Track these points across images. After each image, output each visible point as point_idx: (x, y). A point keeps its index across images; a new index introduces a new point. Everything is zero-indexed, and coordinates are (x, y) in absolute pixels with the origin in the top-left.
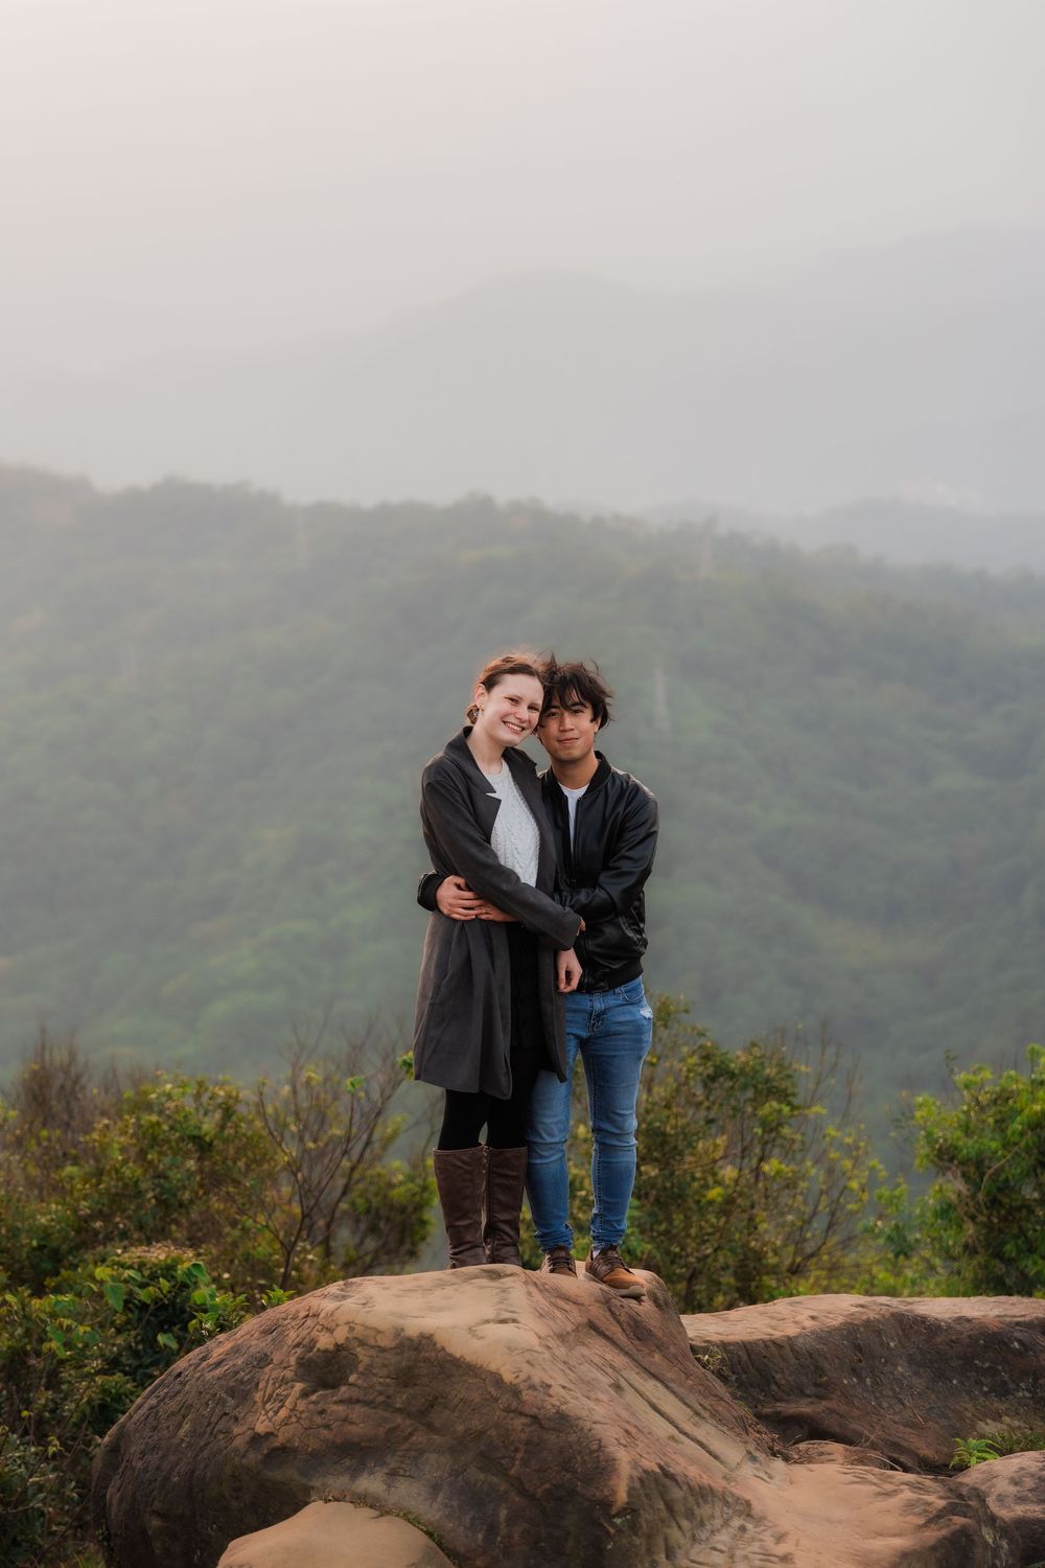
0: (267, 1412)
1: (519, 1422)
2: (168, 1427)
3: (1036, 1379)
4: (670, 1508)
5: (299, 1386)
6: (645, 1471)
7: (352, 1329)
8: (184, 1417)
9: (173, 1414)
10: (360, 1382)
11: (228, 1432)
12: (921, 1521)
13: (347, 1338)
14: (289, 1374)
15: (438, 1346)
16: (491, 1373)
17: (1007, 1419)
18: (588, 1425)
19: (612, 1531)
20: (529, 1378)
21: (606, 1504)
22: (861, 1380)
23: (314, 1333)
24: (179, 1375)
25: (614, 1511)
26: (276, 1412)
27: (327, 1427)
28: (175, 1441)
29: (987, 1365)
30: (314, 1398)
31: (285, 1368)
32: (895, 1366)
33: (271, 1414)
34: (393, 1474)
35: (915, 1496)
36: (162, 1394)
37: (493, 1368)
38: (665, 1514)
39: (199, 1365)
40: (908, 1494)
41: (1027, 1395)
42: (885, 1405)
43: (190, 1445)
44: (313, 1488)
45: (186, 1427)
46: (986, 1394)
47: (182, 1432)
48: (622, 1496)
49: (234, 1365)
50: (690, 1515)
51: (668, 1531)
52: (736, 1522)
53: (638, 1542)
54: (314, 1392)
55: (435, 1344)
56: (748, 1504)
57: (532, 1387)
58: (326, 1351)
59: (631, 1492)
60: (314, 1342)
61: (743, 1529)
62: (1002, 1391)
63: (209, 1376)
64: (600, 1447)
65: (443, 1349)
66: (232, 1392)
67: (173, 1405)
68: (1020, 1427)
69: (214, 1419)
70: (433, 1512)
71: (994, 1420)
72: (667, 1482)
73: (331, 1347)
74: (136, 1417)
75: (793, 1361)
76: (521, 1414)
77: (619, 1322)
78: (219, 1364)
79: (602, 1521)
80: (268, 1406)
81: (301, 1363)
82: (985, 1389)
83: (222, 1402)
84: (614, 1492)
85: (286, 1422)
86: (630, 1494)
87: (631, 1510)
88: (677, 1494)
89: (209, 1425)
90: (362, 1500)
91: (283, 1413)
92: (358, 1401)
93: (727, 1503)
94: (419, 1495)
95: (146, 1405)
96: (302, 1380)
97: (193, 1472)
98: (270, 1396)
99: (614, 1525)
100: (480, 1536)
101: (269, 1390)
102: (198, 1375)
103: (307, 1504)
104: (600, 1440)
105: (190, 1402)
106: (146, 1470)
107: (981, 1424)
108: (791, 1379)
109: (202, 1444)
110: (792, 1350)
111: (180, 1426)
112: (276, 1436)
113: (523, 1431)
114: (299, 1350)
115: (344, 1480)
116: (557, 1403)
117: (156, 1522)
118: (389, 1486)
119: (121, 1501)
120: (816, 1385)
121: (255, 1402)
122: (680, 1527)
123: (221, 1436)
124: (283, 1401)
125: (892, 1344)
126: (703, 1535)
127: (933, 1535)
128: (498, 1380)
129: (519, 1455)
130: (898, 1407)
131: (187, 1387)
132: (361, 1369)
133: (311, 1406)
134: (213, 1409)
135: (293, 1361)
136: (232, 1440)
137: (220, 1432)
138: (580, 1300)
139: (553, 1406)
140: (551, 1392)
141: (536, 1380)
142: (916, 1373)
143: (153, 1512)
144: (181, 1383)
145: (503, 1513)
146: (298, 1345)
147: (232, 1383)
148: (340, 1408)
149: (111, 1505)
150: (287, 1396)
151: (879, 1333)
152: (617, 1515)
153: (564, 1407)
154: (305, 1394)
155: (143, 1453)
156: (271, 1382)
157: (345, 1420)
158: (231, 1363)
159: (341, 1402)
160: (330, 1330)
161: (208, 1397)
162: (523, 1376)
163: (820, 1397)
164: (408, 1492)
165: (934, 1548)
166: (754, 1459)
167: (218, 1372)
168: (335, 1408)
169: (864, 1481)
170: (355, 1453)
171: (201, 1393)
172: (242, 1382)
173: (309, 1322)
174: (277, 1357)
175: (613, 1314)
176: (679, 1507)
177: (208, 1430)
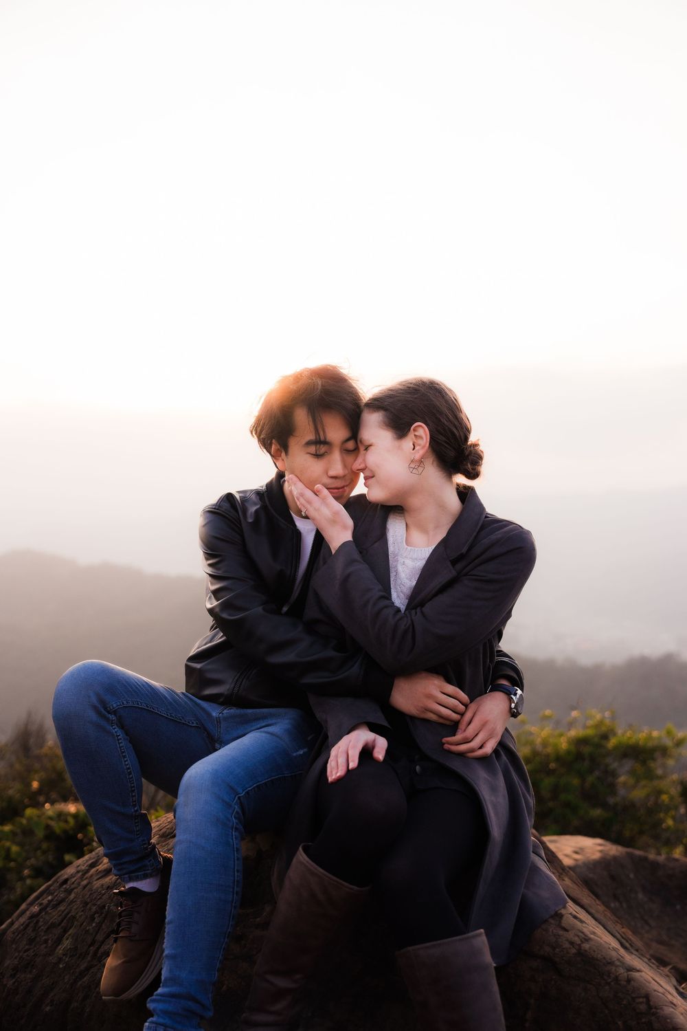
1: (526, 966)
2: (46, 941)
8: (65, 931)
9: (53, 926)
24: (66, 881)
28: (53, 959)
36: (45, 902)
39: (87, 871)
43: (67, 968)
45: (67, 943)
47: (60, 950)
63: (97, 884)
67: (54, 916)
69: (100, 937)
74: (16, 926)
76: (530, 954)
89: (91, 945)
95: (28, 913)
102: (85, 882)
105: (73, 913)
106: (16, 991)
111: (59, 941)
113: (535, 980)
116: (577, 940)
131: (72, 896)
134: (99, 925)
139: (572, 943)
144: (66, 890)
153: (586, 946)
161: (94, 908)
171: (86, 904)
177: (92, 949)
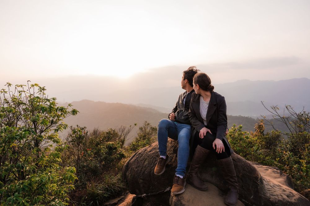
2: (141, 163)
5: (175, 154)
8: (145, 161)
9: (141, 160)
14: (172, 152)
23: (176, 144)
24: (140, 153)
26: (172, 160)
28: (144, 165)
36: (137, 157)
43: (148, 166)
45: (146, 163)
49: (156, 151)
60: (176, 146)
63: (149, 153)
66: (157, 156)
69: (154, 161)
78: (150, 151)
83: (156, 158)
85: (174, 162)
97: (151, 172)
102: (145, 153)
105: (145, 158)
106: (138, 171)
111: (144, 162)
112: (173, 165)
117: (141, 181)
119: (131, 175)
131: (144, 156)
134: (153, 160)
135: (172, 149)
143: (141, 179)
144: (141, 155)
146: (172, 147)
149: (128, 176)
150: (173, 157)
155: (136, 168)
158: (154, 151)
161: (150, 157)
167: (151, 152)
171: (148, 157)
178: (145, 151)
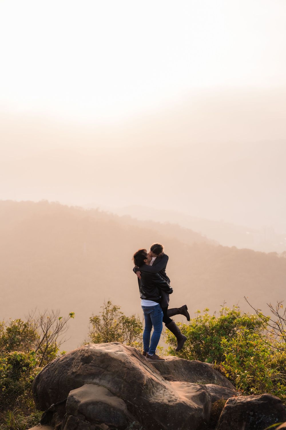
0: (75, 368)
1: (125, 369)
2: (52, 373)
3: (208, 372)
4: (153, 385)
5: (81, 363)
6: (149, 378)
7: (92, 352)
8: (56, 370)
9: (53, 370)
10: (93, 362)
11: (66, 372)
12: (196, 391)
13: (91, 354)
15: (109, 355)
16: (120, 360)
17: (203, 380)
18: (138, 370)
19: (143, 389)
20: (127, 361)
21: (142, 384)
22: (176, 371)
23: (84, 353)
24: (53, 363)
25: (144, 385)
26: (77, 368)
27: (87, 370)
28: (54, 375)
29: (199, 370)
30: (85, 365)
31: (78, 360)
32: (181, 369)
33: (76, 368)
34: (100, 379)
35: (194, 386)
36: (49, 367)
37: (120, 359)
38: (152, 386)
40: (193, 386)
41: (206, 375)
42: (180, 376)
43: (58, 375)
44: (85, 382)
46: (199, 375)
47: (55, 373)
48: (145, 382)
50: (156, 387)
51: (153, 389)
52: (164, 389)
53: (148, 391)
54: (84, 364)
55: (108, 355)
56: (165, 386)
57: (128, 363)
58: (87, 357)
59: (147, 381)
60: (84, 355)
61: (165, 390)
62: (201, 375)
64: (141, 373)
65: (110, 356)
66: (67, 365)
67: (53, 369)
68: (205, 382)
69: (63, 370)
70: (109, 386)
71: (200, 380)
72: (152, 381)
73: (88, 356)
75: (163, 367)
76: (126, 368)
77: (138, 354)
79: (141, 387)
80: (75, 367)
81: (81, 359)
82: (198, 374)
83: (65, 367)
84: (144, 382)
85: (79, 370)
86: (146, 382)
87: (146, 385)
88: (154, 383)
89: (62, 371)
90: (95, 384)
91: (78, 368)
92: (93, 366)
93: (162, 386)
94: (106, 383)
95: (46, 369)
96: (82, 362)
97: (59, 380)
98: (76, 365)
99: (143, 388)
100: (118, 390)
101: (75, 364)
102: (57, 363)
103: (84, 385)
104: (141, 372)
105: (56, 368)
106: (48, 381)
107: (198, 381)
108: (163, 371)
109: (61, 375)
110: (163, 365)
111: (55, 372)
112: (77, 372)
113: (126, 371)
114: (81, 357)
115: (91, 380)
116: (133, 365)
117: (50, 390)
118: (100, 381)
119: (41, 387)
120: (168, 372)
121: (72, 366)
122: (154, 389)
123: (65, 373)
124: (78, 366)
125: (181, 365)
126: (158, 391)
127: (198, 393)
128: (121, 361)
129: (125, 375)
130: (183, 377)
131: (55, 365)
132: (93, 360)
133: (84, 367)
134: (63, 368)
135: (80, 358)
136: (67, 374)
137: (65, 372)
138: (131, 350)
140: (131, 363)
141: (128, 361)
142: (186, 371)
143: (50, 388)
144: (53, 365)
145: (122, 386)
146: (80, 356)
147: (66, 363)
148: (90, 367)
149: (38, 389)
150: (79, 365)
151: (179, 363)
152: (144, 386)
154: (83, 365)
155: (46, 378)
156: (75, 363)
157: (91, 369)
158: (65, 360)
159: (90, 366)
160: (87, 353)
161: (61, 366)
162: (126, 361)
163: (168, 374)
164: (103, 382)
165: (199, 395)
166: (163, 380)
167: (62, 362)
168: (89, 367)
169: (184, 384)
170: (93, 375)
171: (59, 366)
172: (69, 363)
173: (83, 351)
174: (76, 358)
175: (136, 353)
176: (154, 385)
177: (62, 372)
178: (58, 360)
